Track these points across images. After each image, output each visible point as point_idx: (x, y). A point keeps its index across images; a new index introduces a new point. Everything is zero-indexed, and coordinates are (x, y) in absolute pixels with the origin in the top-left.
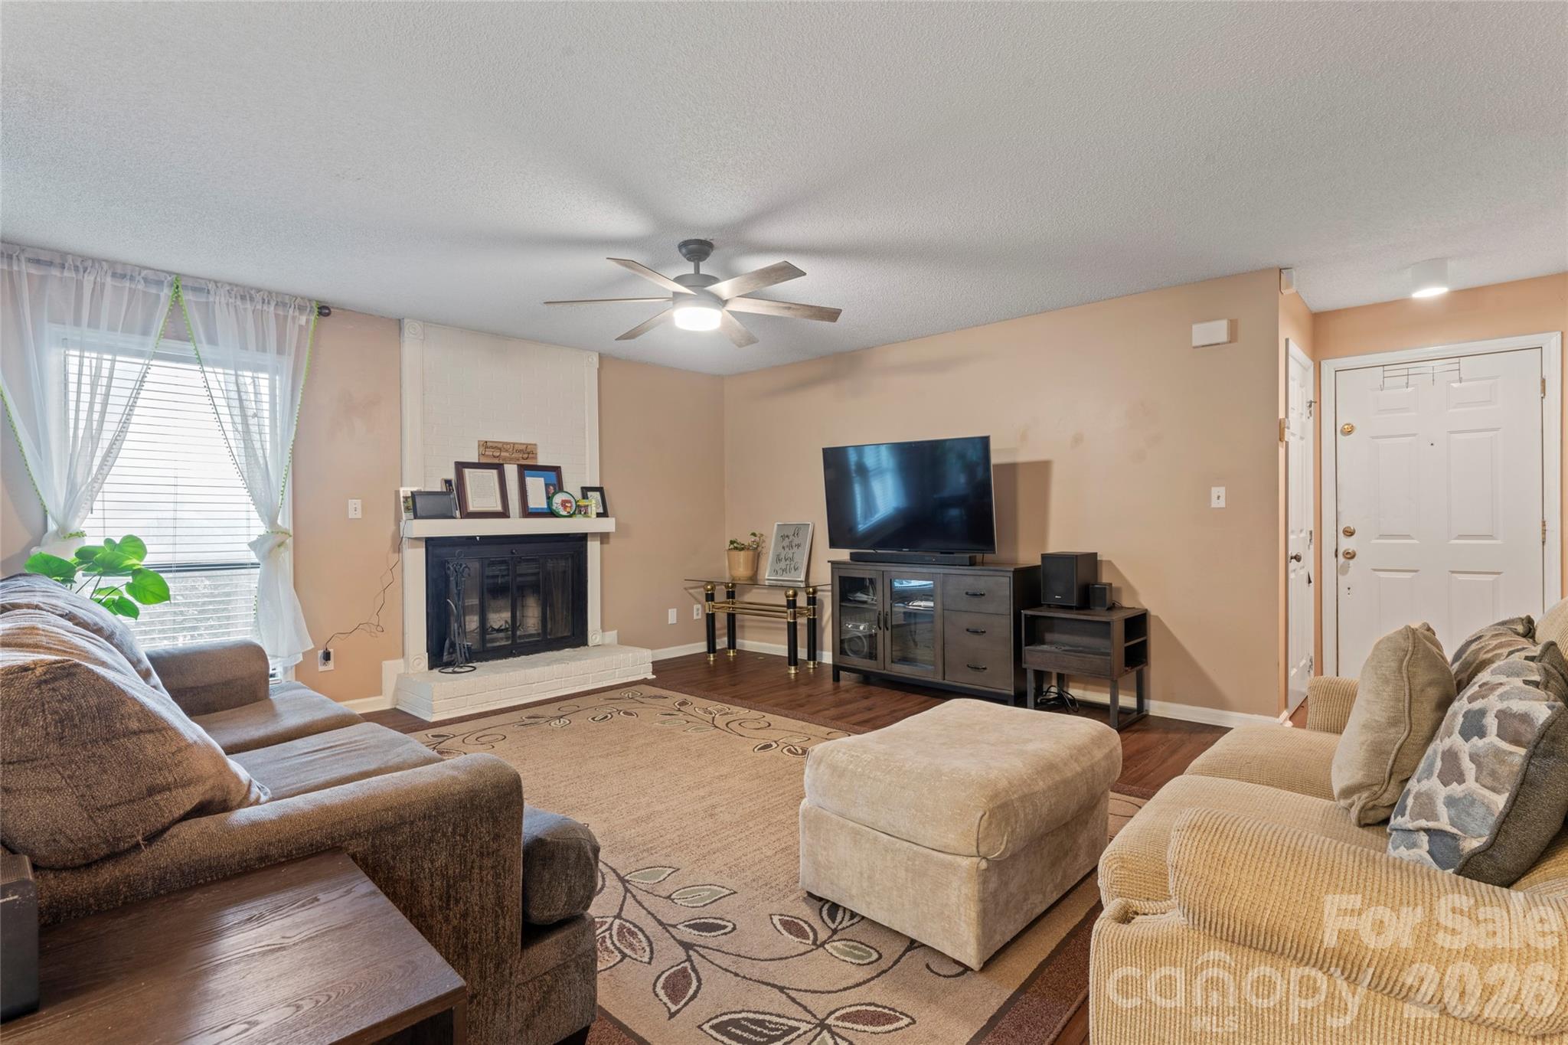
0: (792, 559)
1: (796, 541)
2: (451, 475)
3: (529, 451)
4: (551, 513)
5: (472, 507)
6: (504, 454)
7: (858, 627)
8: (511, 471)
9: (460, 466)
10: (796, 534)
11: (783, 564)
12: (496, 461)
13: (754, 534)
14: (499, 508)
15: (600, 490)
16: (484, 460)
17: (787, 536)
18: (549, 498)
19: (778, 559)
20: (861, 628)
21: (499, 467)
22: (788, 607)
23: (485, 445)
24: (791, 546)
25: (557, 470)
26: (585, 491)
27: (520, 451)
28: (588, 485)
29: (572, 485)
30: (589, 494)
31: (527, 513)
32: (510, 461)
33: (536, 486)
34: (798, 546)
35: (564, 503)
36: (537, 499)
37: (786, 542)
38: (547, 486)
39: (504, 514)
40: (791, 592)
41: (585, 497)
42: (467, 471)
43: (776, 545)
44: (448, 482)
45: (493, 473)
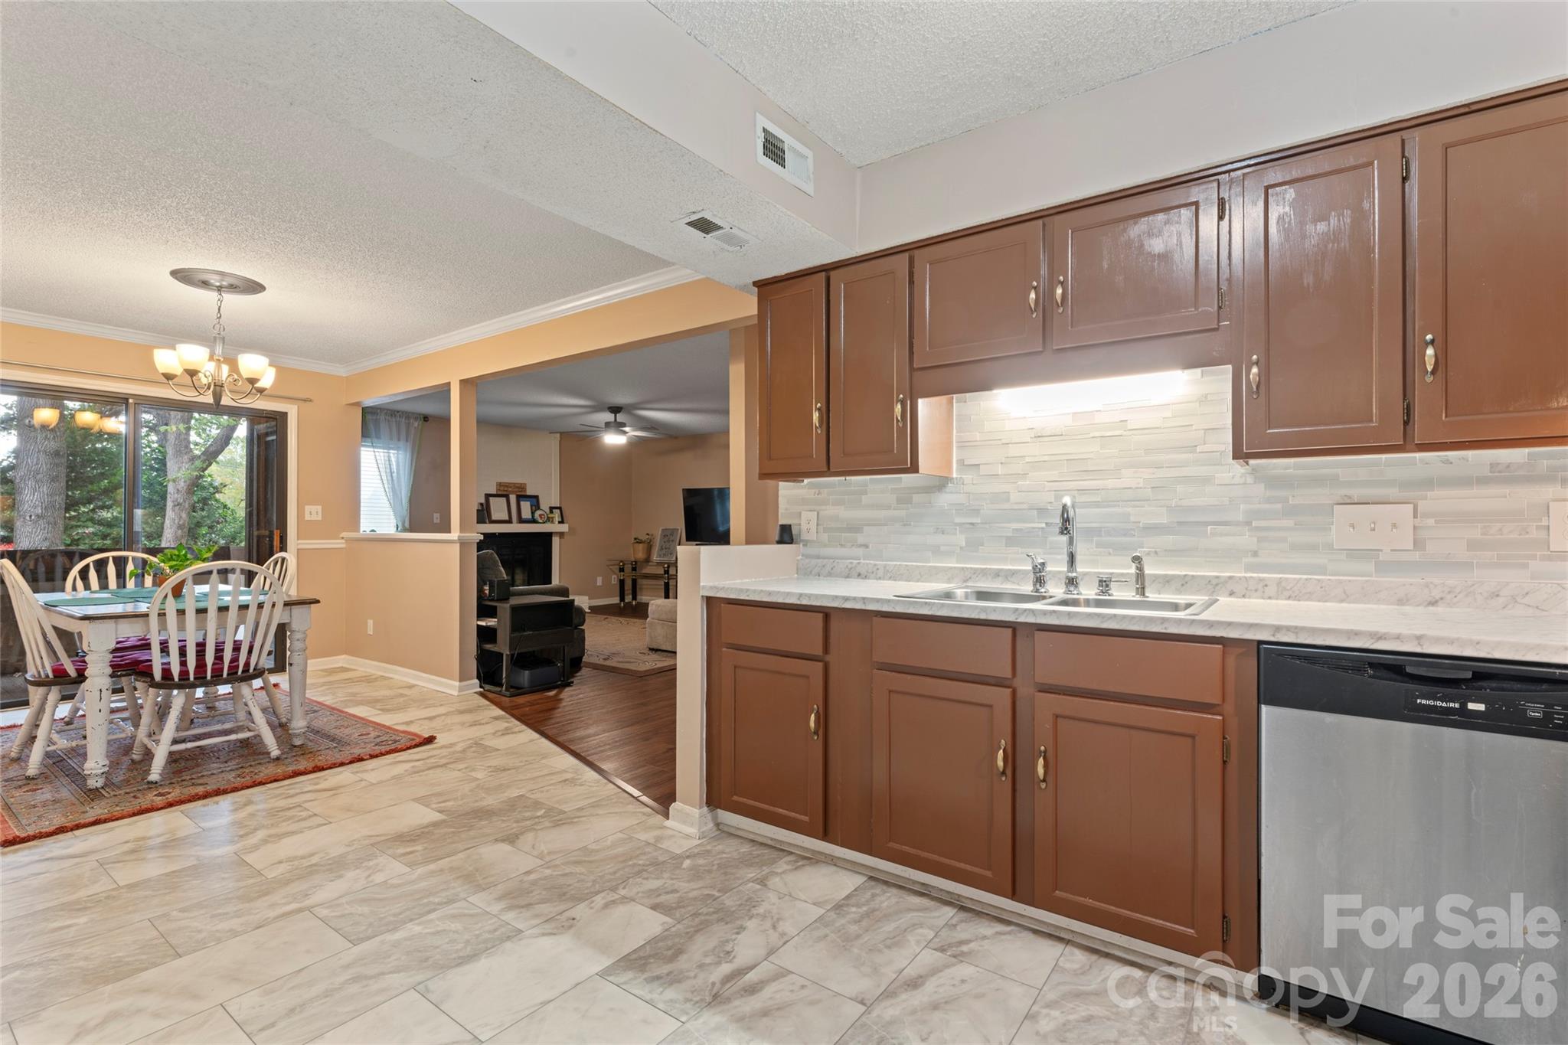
0: (669, 548)
1: (671, 538)
2: (483, 501)
3: (522, 487)
4: (533, 521)
5: (494, 517)
6: (510, 489)
8: (513, 498)
9: (488, 496)
10: (672, 535)
11: (664, 551)
12: (505, 493)
13: (648, 534)
14: (507, 518)
15: (560, 508)
16: (499, 493)
17: (667, 536)
18: (533, 513)
19: (661, 548)
21: (507, 496)
22: (665, 574)
23: (500, 485)
24: (669, 541)
25: (536, 497)
26: (552, 509)
27: (517, 487)
28: (553, 506)
29: (545, 505)
30: (554, 510)
31: (521, 521)
32: (512, 493)
33: (526, 506)
34: (673, 541)
35: (540, 516)
36: (526, 513)
37: (666, 540)
38: (531, 506)
39: (510, 521)
40: (666, 566)
41: (551, 512)
42: (491, 498)
43: (661, 540)
44: (482, 504)
45: (504, 499)
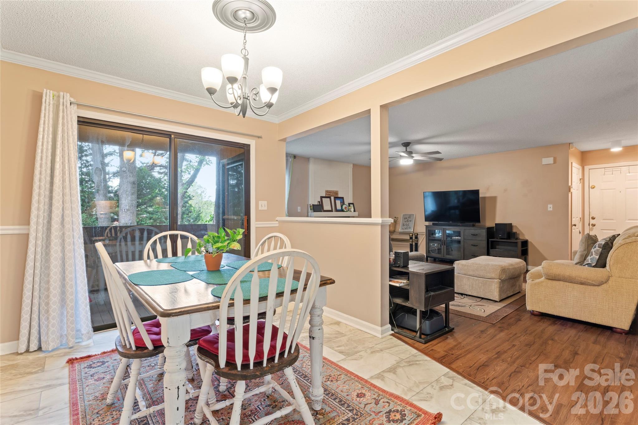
0: (408, 225)
1: (409, 220)
2: (319, 200)
3: (336, 193)
4: (342, 211)
5: (325, 209)
6: (331, 194)
7: (434, 245)
8: (332, 198)
9: (322, 197)
10: (409, 217)
11: (405, 227)
12: (329, 196)
13: (395, 217)
14: (330, 209)
15: (353, 204)
16: (327, 196)
17: (407, 218)
18: (342, 206)
19: (404, 225)
20: (436, 245)
21: (330, 197)
22: (410, 239)
23: (327, 192)
24: (408, 221)
25: (343, 198)
26: (349, 204)
27: (335, 193)
28: (350, 202)
29: (346, 202)
30: (351, 205)
31: (337, 210)
32: (332, 196)
33: (338, 202)
34: (410, 221)
35: (345, 208)
36: (339, 207)
37: (406, 220)
38: (341, 203)
39: (331, 211)
40: (411, 235)
41: (349, 206)
42: (323, 199)
43: (402, 220)
44: (319, 202)
45: (329, 199)
